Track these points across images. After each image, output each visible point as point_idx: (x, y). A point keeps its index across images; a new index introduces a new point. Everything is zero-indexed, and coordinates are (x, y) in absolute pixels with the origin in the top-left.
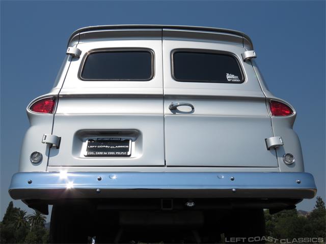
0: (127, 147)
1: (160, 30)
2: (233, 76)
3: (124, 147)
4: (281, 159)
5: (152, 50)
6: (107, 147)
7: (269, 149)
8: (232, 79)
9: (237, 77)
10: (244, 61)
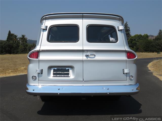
0: (68, 72)
1: (82, 14)
2: (113, 39)
3: (67, 72)
4: (128, 78)
5: (78, 25)
6: (61, 72)
7: (124, 74)
8: (112, 40)
9: (115, 39)
10: (119, 30)
